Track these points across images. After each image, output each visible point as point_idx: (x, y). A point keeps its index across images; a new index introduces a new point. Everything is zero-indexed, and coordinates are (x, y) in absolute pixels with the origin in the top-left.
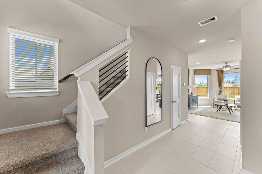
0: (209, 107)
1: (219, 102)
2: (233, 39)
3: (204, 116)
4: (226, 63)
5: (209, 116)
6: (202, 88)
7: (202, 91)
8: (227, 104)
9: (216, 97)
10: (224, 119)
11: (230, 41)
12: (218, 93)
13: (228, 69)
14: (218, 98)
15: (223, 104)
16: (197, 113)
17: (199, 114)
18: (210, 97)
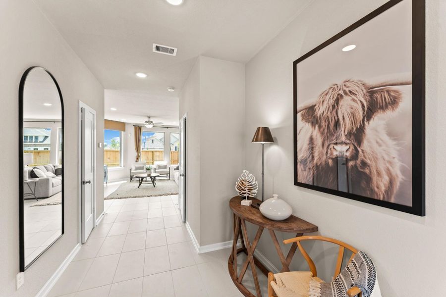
0: (125, 183)
1: (137, 172)
2: (173, 89)
3: (126, 198)
4: (149, 117)
5: (132, 196)
6: (108, 152)
7: (108, 157)
8: (150, 175)
9: (133, 165)
10: (151, 196)
11: (169, 90)
12: (135, 159)
13: (150, 126)
14: (136, 167)
15: (145, 175)
16: (112, 197)
17: (116, 196)
18: (124, 166)
